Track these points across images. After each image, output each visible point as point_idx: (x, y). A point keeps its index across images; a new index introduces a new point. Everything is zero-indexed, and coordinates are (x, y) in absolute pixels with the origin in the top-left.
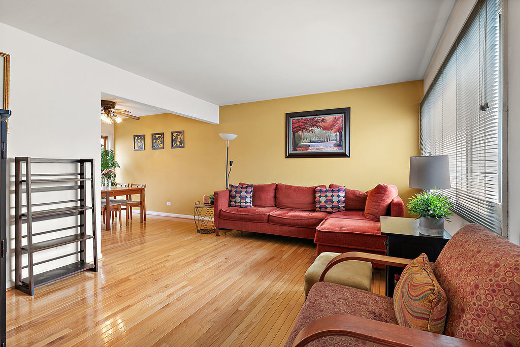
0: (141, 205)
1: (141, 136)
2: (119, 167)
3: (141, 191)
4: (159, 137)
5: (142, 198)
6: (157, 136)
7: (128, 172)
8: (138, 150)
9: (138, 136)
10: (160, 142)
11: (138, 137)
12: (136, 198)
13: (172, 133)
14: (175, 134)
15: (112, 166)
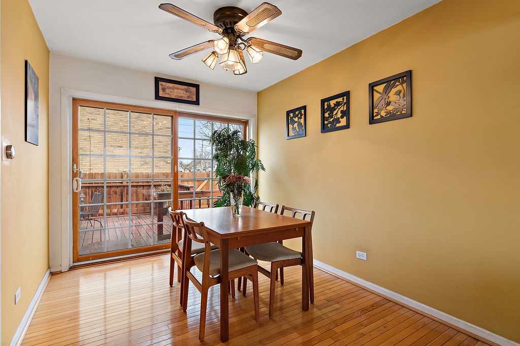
0: (305, 260)
1: (299, 109)
2: (263, 169)
3: (303, 230)
4: (338, 104)
5: (307, 245)
6: (332, 103)
7: (277, 181)
8: (295, 137)
9: (293, 111)
10: (339, 115)
11: (294, 113)
12: (294, 244)
13: (372, 87)
14: (380, 88)
15: (253, 168)
